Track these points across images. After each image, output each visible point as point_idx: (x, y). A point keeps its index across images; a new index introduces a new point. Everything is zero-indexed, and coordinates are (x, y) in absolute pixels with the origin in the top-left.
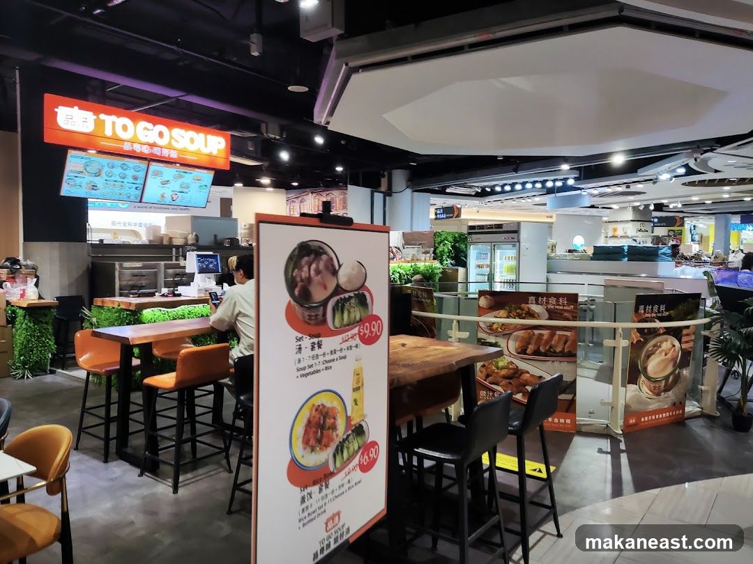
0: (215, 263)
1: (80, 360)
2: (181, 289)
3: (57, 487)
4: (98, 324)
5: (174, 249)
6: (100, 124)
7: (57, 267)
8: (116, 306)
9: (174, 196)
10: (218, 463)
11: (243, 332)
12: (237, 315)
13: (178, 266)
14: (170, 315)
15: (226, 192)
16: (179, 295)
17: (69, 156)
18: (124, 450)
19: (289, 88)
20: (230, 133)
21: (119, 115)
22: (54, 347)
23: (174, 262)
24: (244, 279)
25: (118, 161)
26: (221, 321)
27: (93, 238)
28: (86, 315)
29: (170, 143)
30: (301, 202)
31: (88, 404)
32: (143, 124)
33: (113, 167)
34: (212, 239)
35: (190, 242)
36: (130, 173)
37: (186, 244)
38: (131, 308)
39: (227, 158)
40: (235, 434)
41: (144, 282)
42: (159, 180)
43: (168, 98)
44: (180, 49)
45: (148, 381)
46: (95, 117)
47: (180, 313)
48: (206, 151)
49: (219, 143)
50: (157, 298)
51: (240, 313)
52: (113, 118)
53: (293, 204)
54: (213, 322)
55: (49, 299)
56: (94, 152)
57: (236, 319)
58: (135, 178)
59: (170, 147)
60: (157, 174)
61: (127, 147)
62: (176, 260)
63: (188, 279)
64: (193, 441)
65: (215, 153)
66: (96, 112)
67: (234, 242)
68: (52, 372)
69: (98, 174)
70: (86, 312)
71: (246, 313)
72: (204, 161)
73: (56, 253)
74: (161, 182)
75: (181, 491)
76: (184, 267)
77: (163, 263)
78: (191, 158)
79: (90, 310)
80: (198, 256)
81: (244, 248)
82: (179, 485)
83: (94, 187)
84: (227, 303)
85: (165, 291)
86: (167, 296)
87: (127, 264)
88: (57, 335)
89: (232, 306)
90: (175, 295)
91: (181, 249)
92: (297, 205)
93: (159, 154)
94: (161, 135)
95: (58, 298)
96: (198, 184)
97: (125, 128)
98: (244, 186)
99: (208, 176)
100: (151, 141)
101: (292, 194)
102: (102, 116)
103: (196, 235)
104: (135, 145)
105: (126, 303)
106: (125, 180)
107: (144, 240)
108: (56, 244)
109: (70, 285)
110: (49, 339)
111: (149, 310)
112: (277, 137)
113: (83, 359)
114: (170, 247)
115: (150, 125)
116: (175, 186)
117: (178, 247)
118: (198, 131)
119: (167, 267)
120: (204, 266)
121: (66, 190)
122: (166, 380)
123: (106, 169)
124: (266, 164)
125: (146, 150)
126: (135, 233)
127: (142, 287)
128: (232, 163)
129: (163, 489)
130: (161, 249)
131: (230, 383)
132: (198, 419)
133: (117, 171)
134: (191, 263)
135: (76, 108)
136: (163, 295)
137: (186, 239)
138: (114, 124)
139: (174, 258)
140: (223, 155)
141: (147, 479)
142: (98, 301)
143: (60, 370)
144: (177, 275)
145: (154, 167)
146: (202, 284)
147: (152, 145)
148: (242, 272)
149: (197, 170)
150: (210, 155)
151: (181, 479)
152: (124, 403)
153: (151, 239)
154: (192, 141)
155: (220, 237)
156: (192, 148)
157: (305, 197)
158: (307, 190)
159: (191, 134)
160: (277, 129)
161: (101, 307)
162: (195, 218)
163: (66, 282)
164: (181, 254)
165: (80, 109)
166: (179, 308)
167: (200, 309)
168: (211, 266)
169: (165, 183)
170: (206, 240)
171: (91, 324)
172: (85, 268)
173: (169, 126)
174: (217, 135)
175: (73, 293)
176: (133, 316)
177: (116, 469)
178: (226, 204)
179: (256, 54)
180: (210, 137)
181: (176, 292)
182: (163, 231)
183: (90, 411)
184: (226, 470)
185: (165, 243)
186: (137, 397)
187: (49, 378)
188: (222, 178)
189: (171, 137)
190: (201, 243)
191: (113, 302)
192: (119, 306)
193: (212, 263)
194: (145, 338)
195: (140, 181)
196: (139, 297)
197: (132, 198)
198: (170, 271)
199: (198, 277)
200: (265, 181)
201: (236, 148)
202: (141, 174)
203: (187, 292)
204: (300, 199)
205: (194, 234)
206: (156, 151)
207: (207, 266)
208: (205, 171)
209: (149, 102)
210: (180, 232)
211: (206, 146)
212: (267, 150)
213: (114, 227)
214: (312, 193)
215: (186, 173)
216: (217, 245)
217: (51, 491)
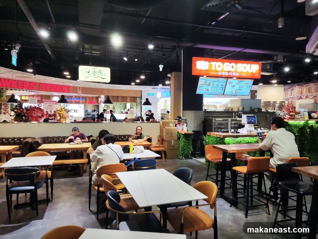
0: (254, 119)
1: (207, 156)
2: (239, 130)
3: (213, 206)
4: (209, 142)
5: (234, 113)
6: (210, 66)
7: (193, 120)
8: (215, 136)
9: (237, 92)
10: (263, 209)
11: (275, 152)
12: (273, 144)
13: (236, 120)
14: (235, 141)
15: (255, 87)
16: (239, 133)
17: (200, 79)
18: (223, 194)
19: (296, 39)
20: (261, 62)
21: (217, 61)
22: (192, 149)
23: (234, 118)
24: (276, 128)
25: (216, 79)
26: (265, 146)
27: (204, 108)
28: (204, 138)
29: (236, 70)
30: (292, 90)
31: (209, 174)
32: (226, 64)
33: (214, 82)
34: (250, 108)
35: (240, 110)
36: (220, 83)
37: (239, 111)
38: (221, 137)
39: (259, 73)
40: (270, 198)
41: (223, 126)
42: (231, 85)
43: (235, 51)
44: (244, 31)
45: (234, 168)
46: (209, 63)
47: (239, 140)
48: (250, 71)
49: (256, 67)
50: (230, 134)
51: (274, 143)
52: (215, 63)
53: (288, 91)
54: (261, 147)
55: (190, 132)
56: (206, 76)
57: (272, 146)
58: (222, 85)
59: (236, 71)
60: (230, 83)
61: (220, 74)
62: (235, 118)
63: (242, 126)
64: (252, 197)
65: (254, 72)
66: (209, 61)
67: (259, 110)
68: (191, 158)
69: (209, 85)
70: (204, 137)
71: (277, 144)
72: (249, 76)
73: (193, 115)
75: (248, 217)
76: (241, 121)
77: (230, 119)
78: (244, 75)
79: (206, 137)
80: (247, 116)
81: (264, 112)
82: (248, 215)
83: (208, 90)
84: (268, 138)
85: (233, 130)
86: (234, 133)
87: (217, 119)
89: (270, 140)
90: (237, 133)
91: (236, 113)
92: (289, 92)
93: (231, 75)
94: (233, 67)
95: (193, 131)
96: (246, 85)
97: (219, 66)
98: (263, 84)
99: (251, 82)
100: (228, 70)
101: (287, 87)
102: (212, 63)
103: (243, 107)
104: (223, 72)
105: (219, 135)
106: (219, 87)
107: (222, 109)
108: (193, 111)
109: (197, 127)
110: (191, 146)
111: (227, 138)
112: (282, 61)
114: (232, 112)
115: (228, 64)
116: (237, 87)
117: (235, 112)
118: (247, 64)
119: (232, 120)
120: (250, 121)
121: (198, 92)
122: (242, 169)
123: (212, 83)
124: (275, 74)
125: (227, 74)
126: (215, 106)
127: (222, 129)
128: (262, 75)
129: (240, 215)
130: (228, 113)
131: (268, 174)
133: (216, 83)
134: (244, 119)
135: (203, 61)
136: (232, 132)
137: (239, 109)
138: (215, 65)
139: (234, 117)
140: (258, 72)
141: (233, 208)
142: (208, 133)
143: (193, 158)
144: (235, 124)
145: (229, 80)
146: (248, 129)
147: (229, 72)
148: (275, 125)
149: (246, 80)
150: (252, 73)
151: (249, 212)
152: (223, 176)
153: (225, 109)
154: (245, 68)
155: (253, 108)
156: (245, 71)
157: (294, 88)
158: (295, 84)
159: (245, 65)
160: (282, 57)
161: (210, 136)
162: (242, 100)
163: (196, 126)
164: (236, 115)
165: (204, 61)
166: (239, 138)
167: (247, 139)
168: (252, 121)
169: (233, 86)
170: (247, 109)
171: (206, 142)
172: (202, 120)
173: (236, 63)
174: (256, 64)
175: (198, 130)
176: (222, 141)
177: (220, 201)
178: (253, 93)
179: (280, 27)
180: (252, 65)
181: (237, 131)
182: (229, 106)
183: (210, 176)
184: (267, 213)
185: (230, 111)
186: (228, 173)
187: (190, 161)
188: (256, 82)
189: (237, 68)
190: (245, 110)
191: (214, 134)
192: (216, 136)
193: (253, 119)
194: (234, 150)
195: (224, 87)
196: (223, 132)
197: (221, 94)
198: (233, 122)
199: (247, 126)
200: (274, 81)
201: (263, 69)
202: (224, 84)
203: (242, 131)
204: (291, 89)
205: (242, 106)
206: (231, 74)
207: (251, 121)
208: (250, 80)
209: (226, 54)
210: (236, 106)
211: (251, 69)
212: (277, 68)
213: (207, 104)
214: (298, 85)
215: (242, 81)
216: (252, 111)
217: (212, 207)
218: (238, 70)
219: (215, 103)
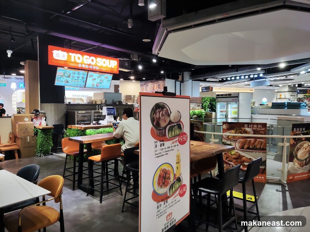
0: (114, 111)
1: (64, 149)
2: (100, 122)
3: (58, 199)
4: (70, 135)
5: (97, 106)
6: (69, 57)
7: (53, 113)
8: (76, 129)
9: (97, 85)
10: (117, 191)
11: (126, 139)
12: (124, 132)
13: (99, 112)
14: (97, 132)
15: (117, 82)
16: (100, 124)
17: (58, 69)
18: (81, 185)
19: (143, 40)
20: (119, 59)
21: (76, 53)
22: (52, 144)
23: (97, 111)
24: (126, 118)
25: (76, 72)
27: (67, 101)
28: (65, 132)
29: (96, 63)
30: (147, 86)
31: (67, 167)
32: (86, 57)
33: (74, 74)
34: (112, 101)
35: (103, 103)
36: (81, 76)
37: (102, 104)
38: (82, 129)
39: (118, 69)
40: (123, 180)
41: (86, 119)
42: (92, 78)
43: (95, 46)
44: (100, 26)
45: (90, 158)
46: (67, 54)
47: (100, 131)
48: (110, 66)
49: (115, 63)
50: (92, 125)
51: (125, 131)
52: (74, 54)
53: (143, 87)
54: (115, 135)
55: (50, 126)
56: (67, 68)
57: (124, 134)
58: (83, 78)
59: (96, 65)
60: (91, 76)
61: (80, 66)
62: (98, 110)
63: (103, 118)
64: (107, 182)
65: (113, 67)
66: (68, 52)
67: (120, 102)
68: (52, 154)
69: (69, 77)
70: (65, 131)
71: (127, 131)
72: (109, 70)
73: (53, 108)
74: (93, 79)
75: (103, 202)
76: (102, 113)
77: (93, 111)
78: (104, 69)
80: (107, 108)
81: (124, 105)
82: (103, 200)
83: (67, 82)
84: (120, 127)
85: (94, 122)
86: (95, 124)
87: (80, 112)
88: (53, 139)
89: (122, 128)
90: (98, 124)
91: (100, 106)
92: (144, 87)
93: (92, 68)
94: (92, 60)
95: (54, 125)
96: (106, 80)
97: (79, 58)
98: (124, 80)
99: (110, 76)
100: (89, 63)
101: (143, 83)
102: (70, 54)
103: (106, 100)
104: (83, 65)
105: (80, 127)
106: (79, 79)
107: (85, 102)
108: (53, 104)
109: (58, 120)
110: (50, 141)
111: (89, 130)
112: (137, 60)
113: (65, 149)
114: (96, 105)
115: (88, 57)
116: (98, 81)
117: (98, 105)
118: (106, 59)
119: (95, 113)
120: (110, 112)
121: (57, 83)
122: (97, 158)
123: (72, 75)
124: (133, 71)
125: (87, 67)
126: (82, 100)
127: (85, 121)
128: (119, 71)
129: (96, 201)
130: (92, 106)
131: (121, 159)
132: (109, 173)
133: (76, 75)
134: (104, 111)
135: (60, 51)
136: (94, 124)
137: (102, 101)
138: (75, 57)
139: (97, 109)
140: (116, 68)
141: (89, 197)
142: (69, 126)
143: (54, 154)
144: (98, 116)
145: (90, 73)
146: (109, 120)
147: (89, 65)
148: (126, 115)
149: (106, 74)
150: (111, 68)
151: (103, 197)
152: (81, 167)
153: (89, 102)
154: (104, 62)
155: (115, 101)
156: (104, 65)
157: (148, 84)
158: (149, 81)
159: (104, 60)
160: (137, 57)
161: (71, 129)
162: (105, 93)
163: (57, 119)
164: (100, 108)
165: (61, 51)
166: (100, 129)
167: (107, 129)
168: (112, 112)
169: (94, 79)
170: (110, 102)
171: (67, 135)
172: (64, 113)
173: (96, 57)
174: (114, 60)
175: (60, 123)
176: (83, 133)
177: (77, 193)
178: (117, 87)
179: (130, 27)
180: (111, 61)
181: (99, 123)
182: (93, 99)
183: (67, 170)
184: (120, 194)
185: (94, 103)
186: (86, 164)
187: (50, 157)
188: (116, 77)
189: (96, 61)
190: (108, 103)
191: (75, 127)
192: (77, 128)
193: (112, 111)
194: (89, 141)
195: (85, 79)
196: (85, 125)
197: (82, 86)
198: (96, 114)
199: (107, 117)
200: (132, 78)
201: (121, 65)
202: (85, 76)
203: (103, 123)
204: (146, 85)
205: (105, 99)
206: (91, 67)
207: (111, 112)
209: (87, 48)
210: (99, 99)
211: (110, 65)
212: (133, 65)
214: (151, 82)
215: (102, 75)
216: (114, 104)
217: (56, 201)
218: (98, 64)
219: (82, 96)
